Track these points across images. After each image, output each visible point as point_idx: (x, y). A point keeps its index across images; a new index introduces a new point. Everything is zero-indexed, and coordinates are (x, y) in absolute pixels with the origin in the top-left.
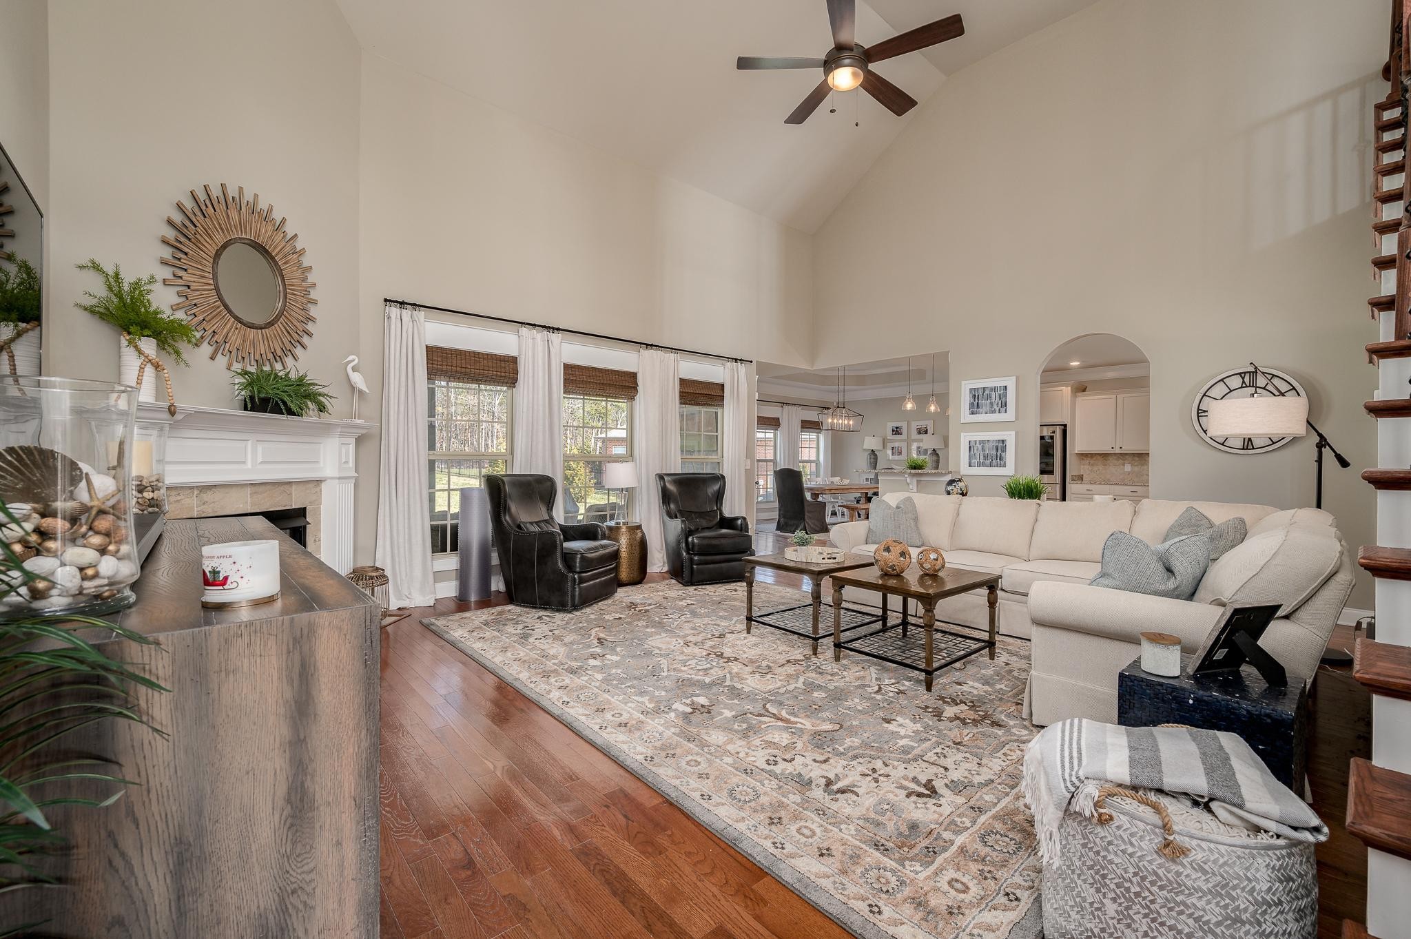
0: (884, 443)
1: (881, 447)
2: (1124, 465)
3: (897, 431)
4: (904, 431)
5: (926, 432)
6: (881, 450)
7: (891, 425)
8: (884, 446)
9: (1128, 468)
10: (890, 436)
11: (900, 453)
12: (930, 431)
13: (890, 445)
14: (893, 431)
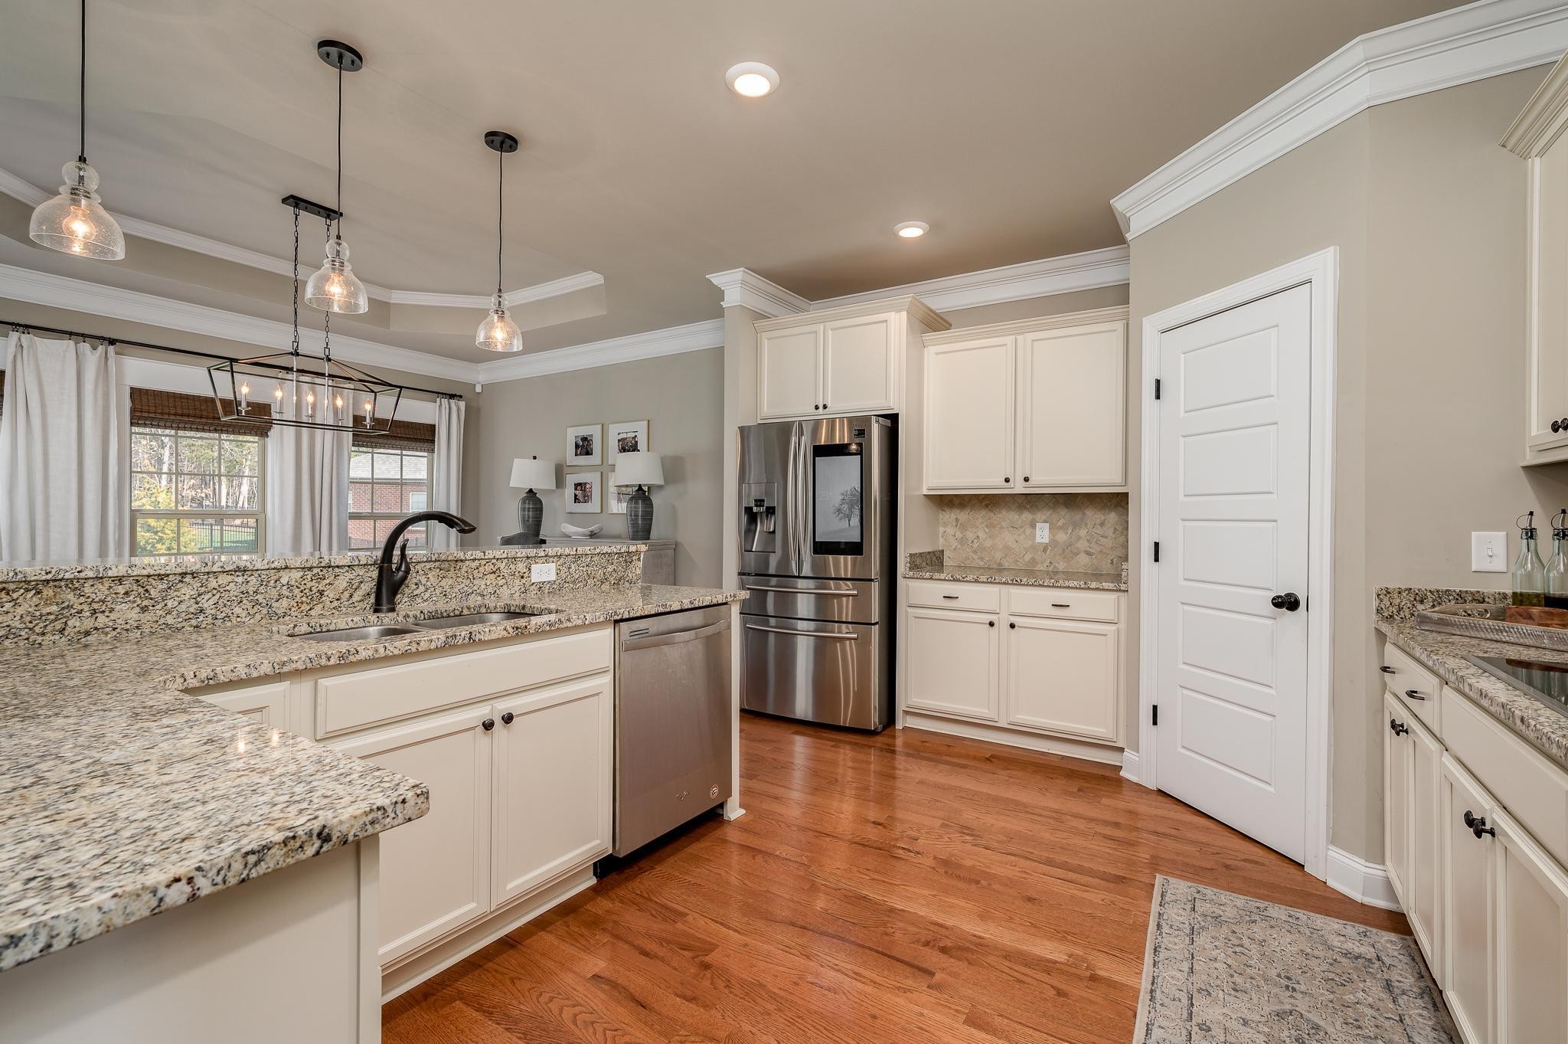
0: (560, 473)
1: (551, 484)
2: (1033, 526)
3: (584, 447)
4: (596, 446)
5: (634, 448)
6: (552, 491)
7: (572, 435)
8: (560, 482)
9: (1043, 534)
10: (571, 458)
11: (587, 498)
12: (642, 444)
13: (571, 480)
14: (577, 446)
